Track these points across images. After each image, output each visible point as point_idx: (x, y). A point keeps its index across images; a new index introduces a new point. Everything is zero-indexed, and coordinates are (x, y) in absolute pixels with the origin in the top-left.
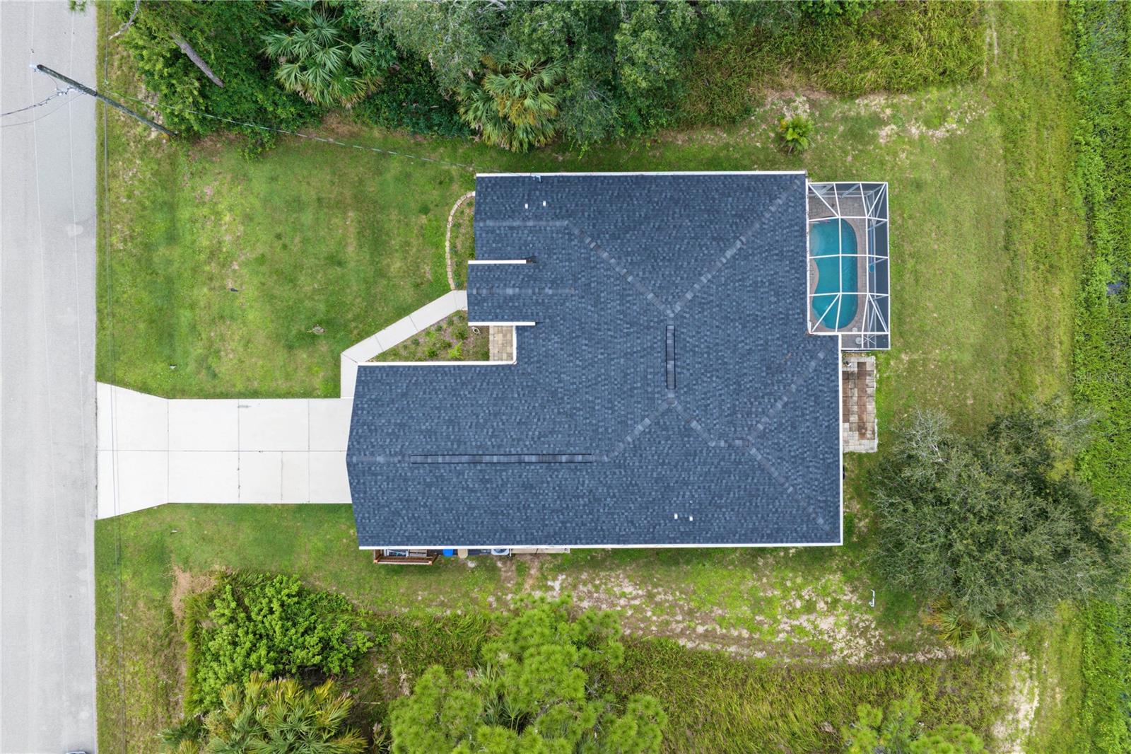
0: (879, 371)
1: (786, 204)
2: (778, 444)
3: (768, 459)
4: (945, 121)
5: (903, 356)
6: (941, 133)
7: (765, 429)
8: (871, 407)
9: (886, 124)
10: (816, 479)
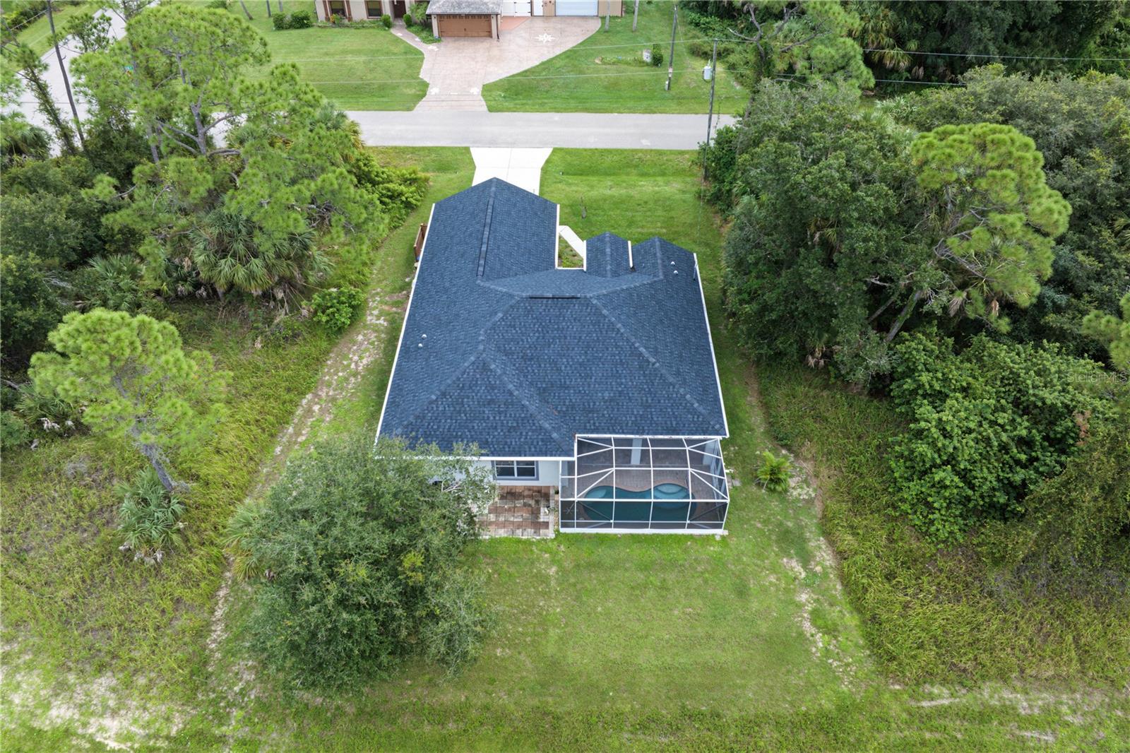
0: (539, 541)
1: (695, 412)
2: (476, 385)
3: (464, 373)
4: (824, 633)
5: (554, 569)
6: (808, 627)
7: (491, 371)
8: (502, 533)
9: (805, 567)
10: (439, 427)
